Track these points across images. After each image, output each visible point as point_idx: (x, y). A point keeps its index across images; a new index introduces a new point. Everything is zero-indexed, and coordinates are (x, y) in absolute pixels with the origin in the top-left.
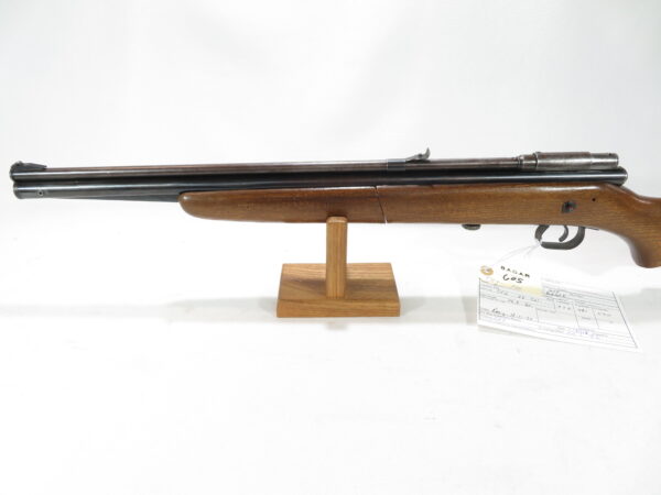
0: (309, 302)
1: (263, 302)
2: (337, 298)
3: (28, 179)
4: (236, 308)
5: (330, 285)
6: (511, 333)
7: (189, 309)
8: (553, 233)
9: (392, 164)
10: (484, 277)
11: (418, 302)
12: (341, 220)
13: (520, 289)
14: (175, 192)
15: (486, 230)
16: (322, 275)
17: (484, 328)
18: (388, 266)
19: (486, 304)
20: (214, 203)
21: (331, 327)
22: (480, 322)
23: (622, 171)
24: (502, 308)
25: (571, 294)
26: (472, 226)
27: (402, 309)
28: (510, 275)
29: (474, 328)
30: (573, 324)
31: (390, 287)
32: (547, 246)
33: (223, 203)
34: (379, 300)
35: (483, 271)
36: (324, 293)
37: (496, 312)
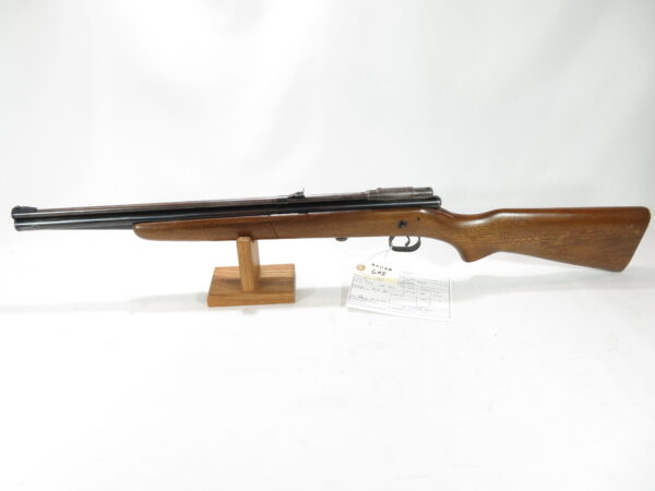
0: (230, 295)
1: (198, 297)
2: (249, 292)
3: (24, 218)
4: (179, 301)
5: (244, 283)
6: (369, 312)
7: (146, 303)
8: (400, 241)
9: (279, 200)
10: (358, 273)
11: (309, 292)
12: (245, 240)
13: (381, 280)
14: (130, 223)
15: (351, 240)
16: (237, 275)
17: (351, 309)
18: (292, 267)
19: (355, 292)
20: (157, 230)
21: (246, 312)
22: (348, 305)
23: (437, 198)
24: (365, 294)
25: (419, 282)
26: (341, 238)
27: (296, 298)
28: (378, 270)
29: (344, 309)
30: (414, 304)
31: (291, 282)
32: (396, 249)
33: (165, 230)
34: (279, 292)
35: (358, 268)
36: (240, 289)
37: (361, 297)
